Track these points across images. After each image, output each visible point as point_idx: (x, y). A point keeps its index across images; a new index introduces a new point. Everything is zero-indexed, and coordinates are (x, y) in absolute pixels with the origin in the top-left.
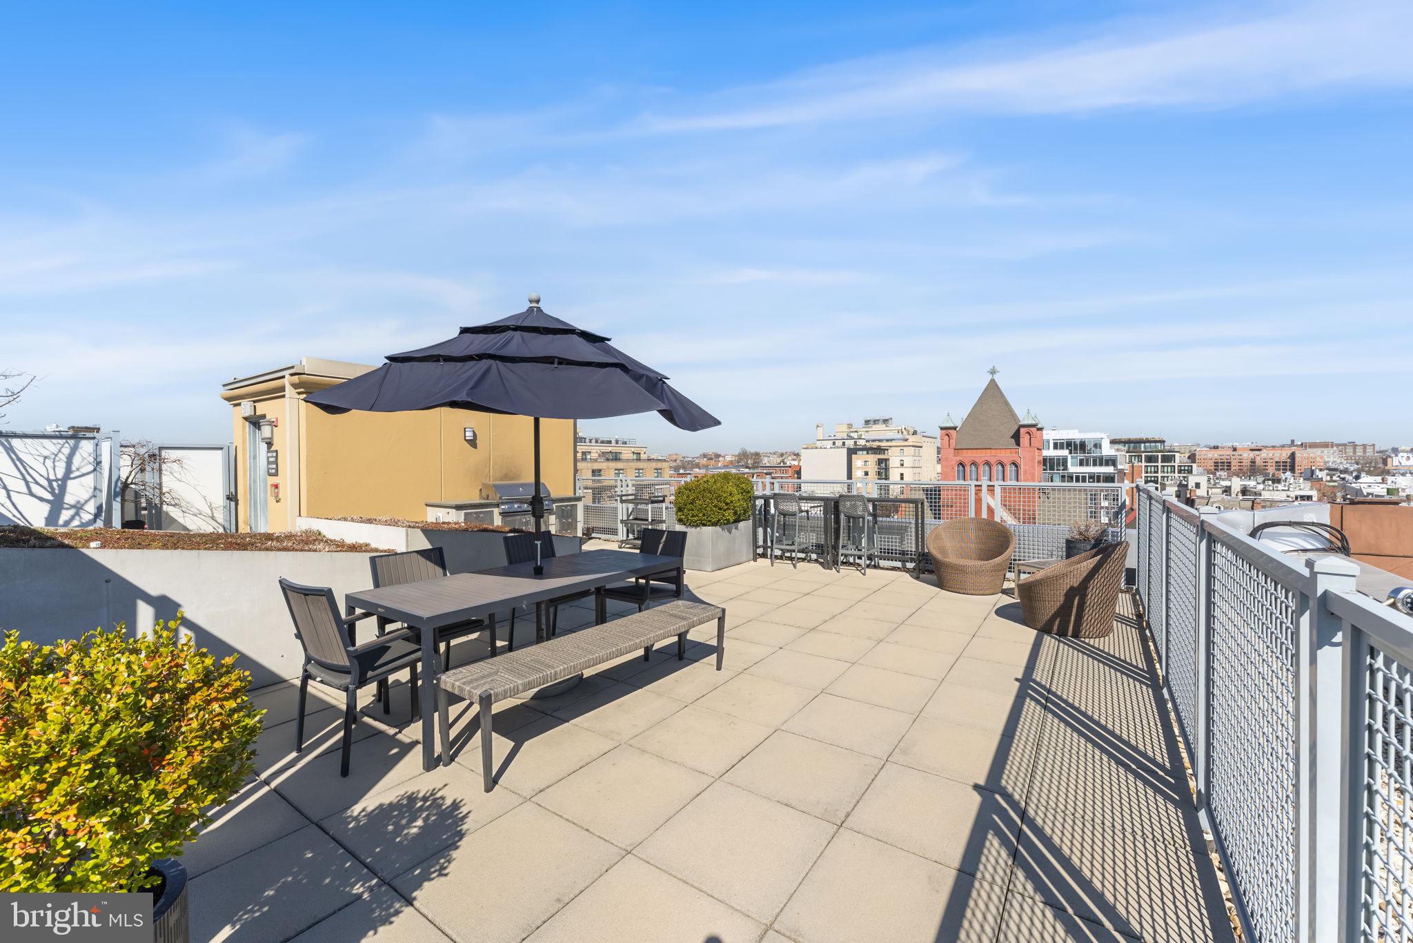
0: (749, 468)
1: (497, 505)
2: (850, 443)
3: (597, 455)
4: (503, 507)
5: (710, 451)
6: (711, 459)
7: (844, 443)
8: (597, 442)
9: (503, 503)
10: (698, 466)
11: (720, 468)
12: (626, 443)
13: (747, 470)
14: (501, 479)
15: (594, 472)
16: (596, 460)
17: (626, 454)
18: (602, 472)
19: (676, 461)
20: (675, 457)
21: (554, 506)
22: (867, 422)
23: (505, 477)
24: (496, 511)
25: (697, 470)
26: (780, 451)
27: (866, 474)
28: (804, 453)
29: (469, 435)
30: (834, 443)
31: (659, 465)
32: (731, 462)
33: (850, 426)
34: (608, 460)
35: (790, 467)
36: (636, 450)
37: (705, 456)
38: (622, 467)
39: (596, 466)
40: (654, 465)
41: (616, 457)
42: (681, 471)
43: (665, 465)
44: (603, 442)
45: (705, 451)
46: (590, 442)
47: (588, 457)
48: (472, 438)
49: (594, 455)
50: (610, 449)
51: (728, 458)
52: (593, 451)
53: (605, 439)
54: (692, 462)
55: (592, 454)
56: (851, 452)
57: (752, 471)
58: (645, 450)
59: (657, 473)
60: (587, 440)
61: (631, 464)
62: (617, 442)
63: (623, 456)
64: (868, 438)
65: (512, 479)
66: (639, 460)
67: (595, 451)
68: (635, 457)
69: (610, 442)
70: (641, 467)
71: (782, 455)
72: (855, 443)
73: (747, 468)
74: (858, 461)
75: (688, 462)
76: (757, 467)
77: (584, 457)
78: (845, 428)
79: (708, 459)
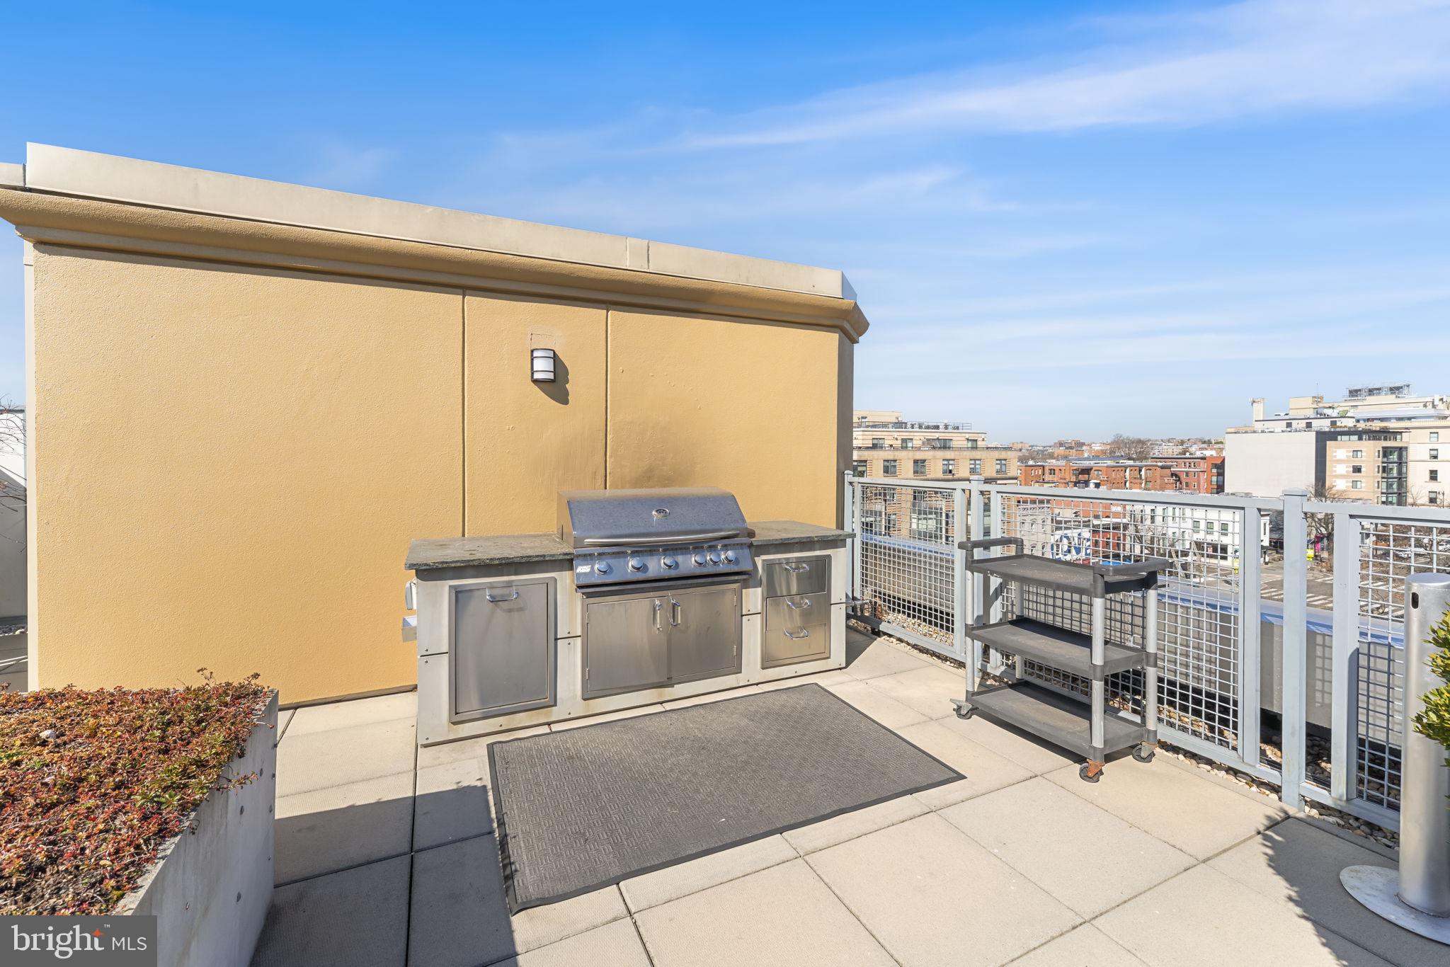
0: (1133, 459)
1: (567, 563)
2: (1324, 425)
3: (920, 442)
4: (583, 569)
5: (1069, 437)
6: (1071, 448)
7: (1309, 425)
8: (920, 427)
9: (588, 558)
10: (1051, 456)
11: (1088, 459)
12: (958, 428)
13: (1131, 462)
14: (636, 483)
15: (916, 462)
16: (919, 449)
17: (958, 440)
18: (926, 463)
19: (1021, 450)
20: (1019, 446)
21: (759, 561)
22: (1354, 393)
23: (647, 477)
24: (565, 581)
25: (1054, 461)
26: (1179, 438)
27: (1357, 470)
28: (1230, 441)
29: (543, 367)
30: (1289, 425)
31: (1003, 455)
32: (1104, 452)
33: (1318, 399)
34: (934, 448)
35: (1202, 458)
36: (972, 437)
37: (1061, 444)
38: (952, 457)
39: (919, 456)
40: (996, 454)
41: (945, 445)
42: (1031, 463)
43: (1009, 454)
44: (928, 427)
45: (1063, 439)
46: (913, 427)
47: (910, 445)
48: (551, 376)
49: (917, 443)
50: (937, 435)
51: (1097, 447)
52: (915, 438)
53: (930, 424)
54: (1043, 451)
55: (915, 442)
56: (1323, 439)
57: (1138, 463)
58: (983, 436)
59: (1001, 464)
60: (909, 426)
61: (965, 453)
62: (946, 427)
63: (954, 444)
64: (1358, 416)
65: (667, 481)
66: (975, 448)
67: (918, 438)
68: (970, 445)
69: (937, 427)
70: (978, 457)
71: (1182, 443)
72: (1333, 423)
73: (1129, 459)
74: (1339, 452)
75: (1038, 452)
76: (1146, 458)
77: (904, 445)
78: (1308, 402)
79: (1067, 448)
